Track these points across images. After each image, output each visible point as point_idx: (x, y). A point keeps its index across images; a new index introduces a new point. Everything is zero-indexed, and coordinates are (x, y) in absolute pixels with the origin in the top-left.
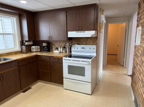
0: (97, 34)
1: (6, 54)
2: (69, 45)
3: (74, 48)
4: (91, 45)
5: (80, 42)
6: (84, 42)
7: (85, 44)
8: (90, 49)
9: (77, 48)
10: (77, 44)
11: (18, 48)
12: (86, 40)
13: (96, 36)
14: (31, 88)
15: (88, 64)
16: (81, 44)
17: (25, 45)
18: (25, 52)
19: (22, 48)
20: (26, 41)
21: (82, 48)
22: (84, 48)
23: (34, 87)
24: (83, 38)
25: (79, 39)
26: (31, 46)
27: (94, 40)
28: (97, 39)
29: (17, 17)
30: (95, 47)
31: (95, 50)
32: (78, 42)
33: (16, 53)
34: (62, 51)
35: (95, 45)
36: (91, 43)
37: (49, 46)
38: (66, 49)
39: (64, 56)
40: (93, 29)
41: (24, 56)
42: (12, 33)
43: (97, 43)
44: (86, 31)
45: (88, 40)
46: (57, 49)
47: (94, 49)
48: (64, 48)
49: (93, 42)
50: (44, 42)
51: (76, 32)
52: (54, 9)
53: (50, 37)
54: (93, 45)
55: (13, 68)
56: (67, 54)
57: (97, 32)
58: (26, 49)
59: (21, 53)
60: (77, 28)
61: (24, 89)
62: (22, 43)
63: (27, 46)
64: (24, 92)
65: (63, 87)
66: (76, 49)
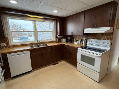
0: (114, 30)
1: (48, 42)
2: (85, 39)
3: (89, 42)
4: (106, 40)
5: (95, 37)
6: (99, 37)
7: (99, 39)
8: (104, 43)
9: (92, 42)
10: (92, 38)
11: (54, 39)
12: (101, 36)
13: (112, 32)
14: (58, 63)
15: (99, 57)
16: (96, 39)
17: (58, 38)
18: (58, 42)
19: (56, 40)
20: (59, 35)
21: (96, 42)
22: (98, 42)
23: (60, 63)
24: (98, 33)
25: (94, 34)
26: (61, 38)
27: (109, 36)
28: (113, 35)
29: (55, 21)
30: (109, 42)
31: (109, 45)
32: (93, 37)
33: (53, 42)
34: (79, 43)
35: (110, 40)
36: (106, 38)
37: (72, 39)
38: (83, 42)
39: (79, 47)
40: (108, 25)
41: (57, 44)
42: (52, 31)
43: (112, 38)
44: (100, 28)
45: (102, 36)
46: (77, 41)
47: (108, 43)
48: (82, 41)
49: (108, 37)
50: (69, 36)
51: (91, 28)
52: (76, 13)
53: (72, 33)
54: (107, 40)
55: (48, 50)
56: (83, 46)
57: (114, 28)
58: (58, 40)
59: (56, 42)
60: (92, 26)
61: (54, 63)
62: (56, 37)
63: (59, 38)
64: (54, 65)
65: (77, 68)
66: (90, 42)
